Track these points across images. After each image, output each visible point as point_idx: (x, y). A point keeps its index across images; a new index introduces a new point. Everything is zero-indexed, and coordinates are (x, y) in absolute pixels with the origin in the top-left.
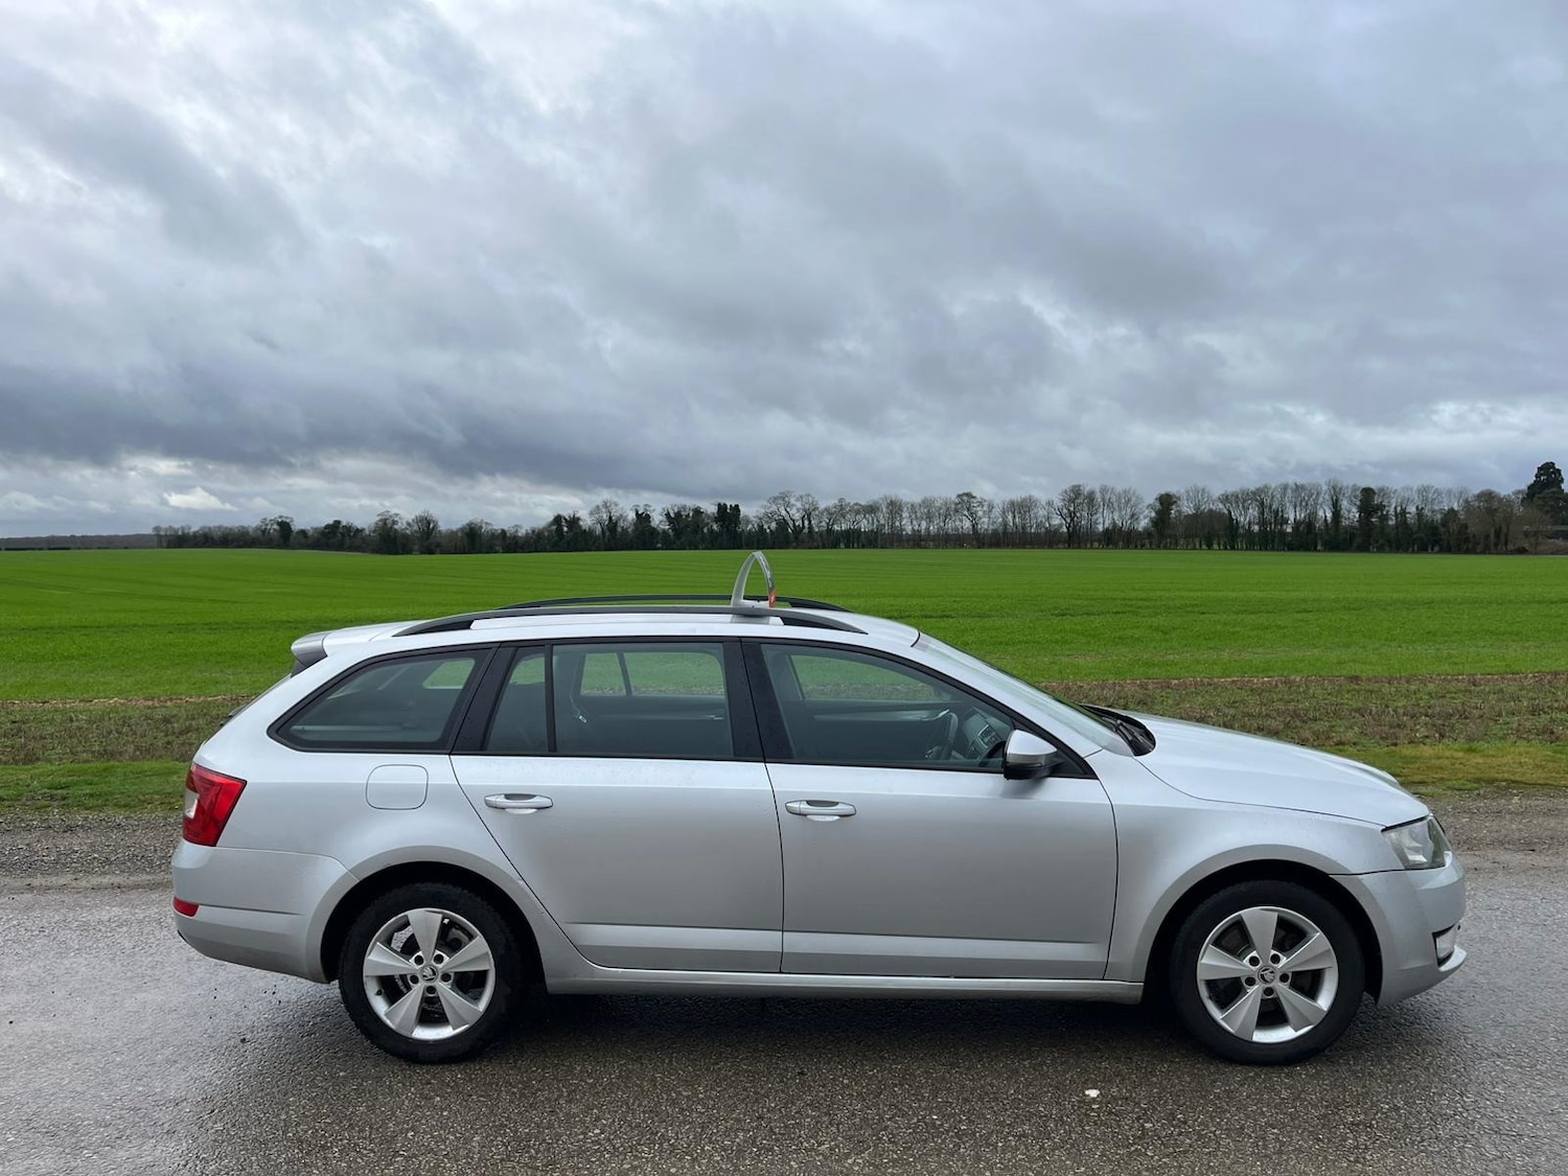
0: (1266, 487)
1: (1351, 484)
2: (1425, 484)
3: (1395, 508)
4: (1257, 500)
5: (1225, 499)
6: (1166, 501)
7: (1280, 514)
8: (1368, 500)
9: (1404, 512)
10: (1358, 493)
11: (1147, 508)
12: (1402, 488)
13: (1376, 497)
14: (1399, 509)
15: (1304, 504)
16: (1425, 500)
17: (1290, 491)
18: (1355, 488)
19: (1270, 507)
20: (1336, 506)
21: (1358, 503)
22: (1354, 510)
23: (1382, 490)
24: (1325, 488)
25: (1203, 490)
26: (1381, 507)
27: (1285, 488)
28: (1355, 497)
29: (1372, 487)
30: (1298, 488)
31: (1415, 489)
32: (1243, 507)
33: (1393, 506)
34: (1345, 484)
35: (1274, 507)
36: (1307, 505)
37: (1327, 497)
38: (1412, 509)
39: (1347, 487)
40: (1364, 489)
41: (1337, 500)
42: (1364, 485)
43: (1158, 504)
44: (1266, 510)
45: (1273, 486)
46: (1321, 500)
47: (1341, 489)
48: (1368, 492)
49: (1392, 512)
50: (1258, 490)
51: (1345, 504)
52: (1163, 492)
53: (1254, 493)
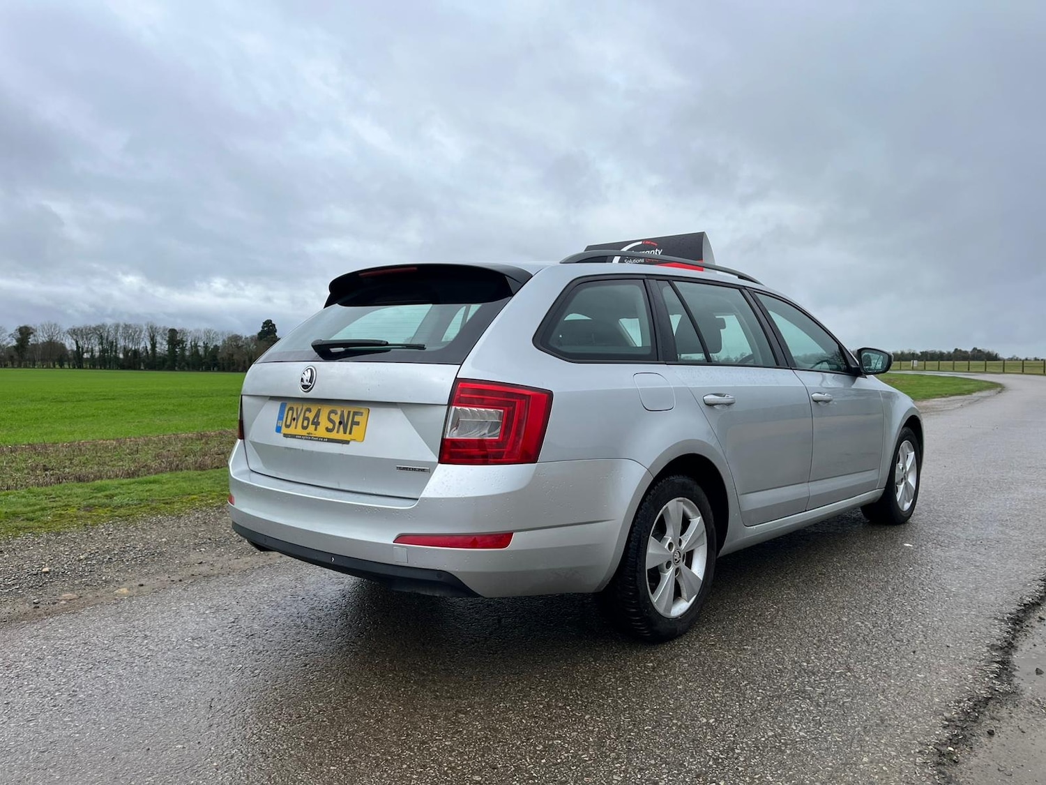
0: (103, 325)
1: (162, 326)
2: (209, 328)
3: (191, 343)
4: (97, 333)
5: (74, 333)
6: (25, 332)
7: (115, 344)
8: (174, 337)
9: (196, 346)
10: (167, 332)
11: (9, 336)
12: (195, 331)
13: (178, 335)
14: (193, 343)
15: (131, 338)
16: (209, 338)
17: (121, 329)
18: (165, 329)
19: (107, 339)
20: (153, 339)
21: (167, 339)
22: (165, 343)
23: (182, 331)
24: (145, 328)
25: (55, 324)
26: (182, 342)
27: (117, 326)
28: (165, 334)
29: (177, 328)
30: (127, 327)
31: (202, 330)
32: (87, 338)
33: (190, 341)
34: (158, 326)
35: (110, 339)
36: (133, 339)
37: (147, 334)
38: (201, 344)
39: (160, 328)
40: (170, 330)
41: (154, 336)
42: (170, 328)
43: (18, 334)
44: (104, 341)
45: (109, 325)
46: (142, 336)
47: (156, 328)
48: (173, 332)
49: (189, 343)
50: (98, 326)
51: (158, 339)
52: (22, 325)
53: (95, 329)
